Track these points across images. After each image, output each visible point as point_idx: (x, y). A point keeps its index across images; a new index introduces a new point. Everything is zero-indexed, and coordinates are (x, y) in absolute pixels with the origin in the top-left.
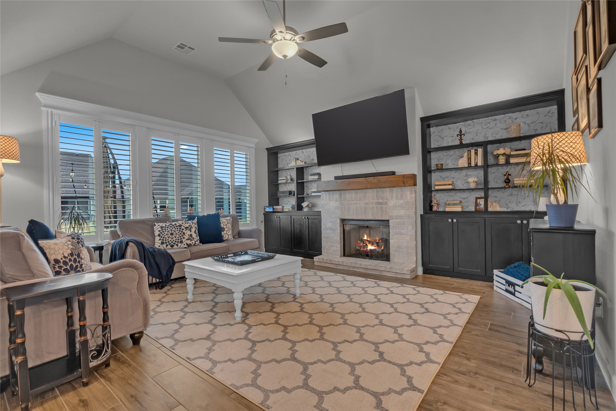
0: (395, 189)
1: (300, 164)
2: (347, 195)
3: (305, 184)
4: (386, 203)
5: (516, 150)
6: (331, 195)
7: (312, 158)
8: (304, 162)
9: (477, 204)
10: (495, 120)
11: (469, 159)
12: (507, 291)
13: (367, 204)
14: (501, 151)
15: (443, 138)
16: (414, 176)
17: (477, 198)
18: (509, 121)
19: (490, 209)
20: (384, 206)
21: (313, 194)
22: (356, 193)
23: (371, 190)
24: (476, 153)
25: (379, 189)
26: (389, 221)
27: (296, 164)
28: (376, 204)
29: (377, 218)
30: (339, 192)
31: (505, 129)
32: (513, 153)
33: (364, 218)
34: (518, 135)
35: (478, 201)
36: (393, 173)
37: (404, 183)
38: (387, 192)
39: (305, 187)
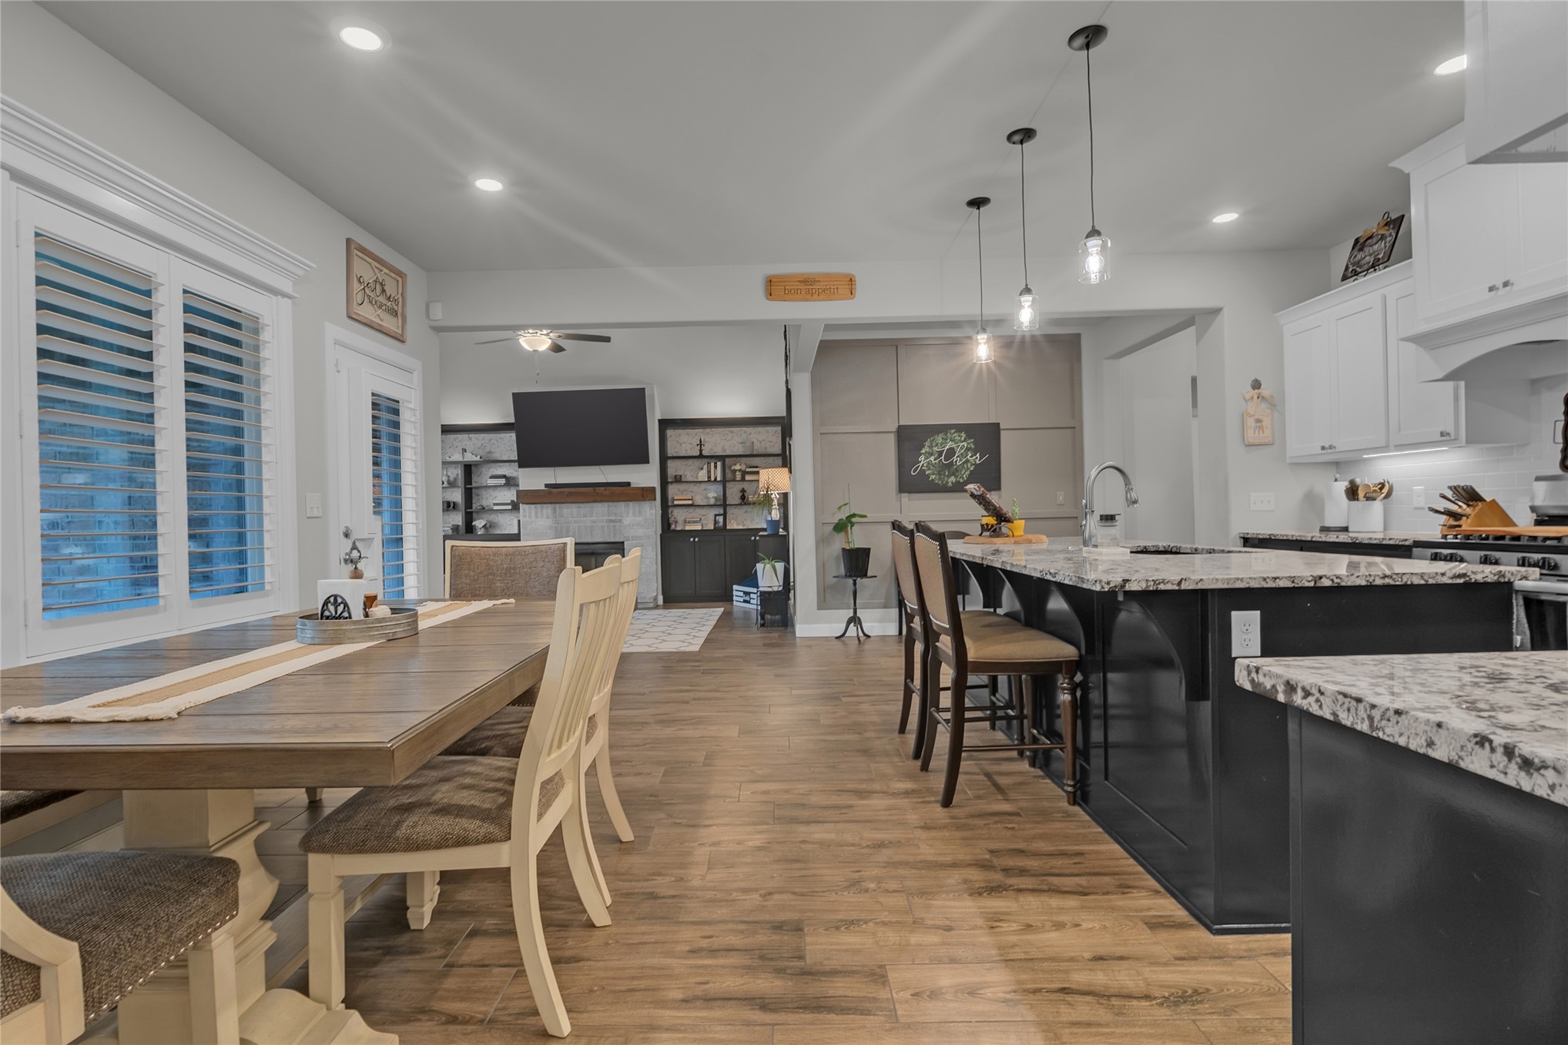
0: (631, 503)
1: (470, 457)
2: (565, 510)
3: (474, 491)
4: (620, 521)
5: (750, 467)
6: (539, 510)
7: (488, 450)
8: (479, 457)
9: (716, 522)
10: (732, 432)
11: (709, 472)
12: (745, 601)
13: (594, 522)
14: (738, 467)
15: (681, 444)
16: (653, 489)
17: (716, 515)
18: (744, 436)
19: (728, 527)
20: (617, 524)
21: (495, 508)
22: (579, 507)
23: (600, 505)
24: (716, 467)
25: (610, 503)
26: (623, 543)
27: (463, 458)
28: (606, 522)
29: (608, 540)
30: (552, 505)
31: (742, 443)
32: (748, 470)
33: (590, 541)
34: (751, 453)
35: (717, 518)
36: (629, 484)
37: (643, 496)
38: (621, 507)
39: (473, 495)
